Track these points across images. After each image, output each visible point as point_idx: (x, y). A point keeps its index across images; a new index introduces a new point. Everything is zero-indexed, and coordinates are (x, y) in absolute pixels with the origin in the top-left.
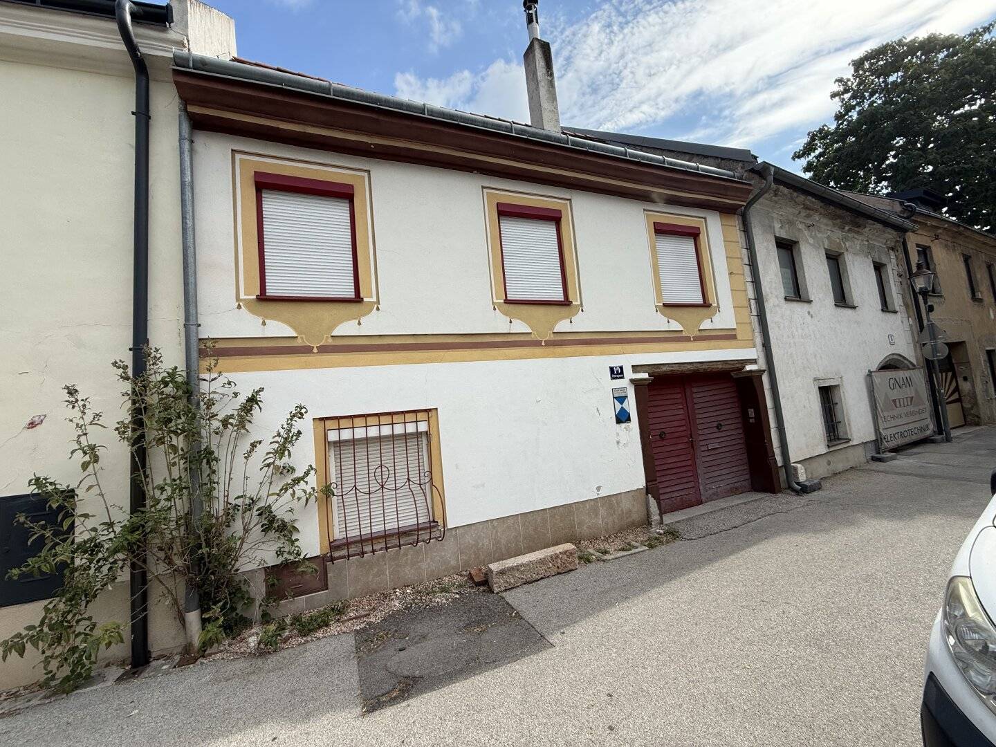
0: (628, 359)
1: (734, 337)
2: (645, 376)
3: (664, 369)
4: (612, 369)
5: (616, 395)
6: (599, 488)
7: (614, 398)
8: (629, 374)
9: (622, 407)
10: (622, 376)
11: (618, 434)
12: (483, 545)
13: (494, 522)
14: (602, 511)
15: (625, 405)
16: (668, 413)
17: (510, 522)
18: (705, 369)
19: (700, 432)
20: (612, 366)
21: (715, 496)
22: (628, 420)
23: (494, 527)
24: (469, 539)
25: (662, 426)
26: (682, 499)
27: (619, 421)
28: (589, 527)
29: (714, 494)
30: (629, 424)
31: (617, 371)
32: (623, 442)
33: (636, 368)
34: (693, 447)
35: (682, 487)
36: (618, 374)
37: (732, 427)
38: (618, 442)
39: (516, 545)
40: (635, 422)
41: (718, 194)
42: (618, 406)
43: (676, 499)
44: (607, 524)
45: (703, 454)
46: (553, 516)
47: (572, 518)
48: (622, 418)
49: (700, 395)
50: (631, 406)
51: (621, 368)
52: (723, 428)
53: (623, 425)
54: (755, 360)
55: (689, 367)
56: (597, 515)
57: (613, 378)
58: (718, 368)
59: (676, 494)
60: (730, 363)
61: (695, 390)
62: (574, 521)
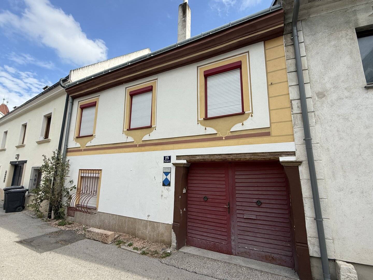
0: (174, 152)
1: (268, 134)
2: (185, 162)
3: (198, 158)
4: (165, 157)
5: (165, 171)
6: (149, 216)
7: (163, 172)
8: (174, 160)
9: (166, 178)
10: (169, 161)
11: (162, 192)
12: (106, 222)
13: (110, 215)
14: (149, 228)
15: (168, 177)
16: (211, 186)
17: (114, 217)
18: (232, 159)
19: (238, 203)
20: (165, 156)
21: (246, 255)
22: (169, 185)
23: (110, 217)
24: (102, 218)
25: (207, 193)
26: (215, 244)
27: (164, 185)
28: (142, 233)
29: (245, 252)
30: (169, 187)
31: (167, 159)
32: (164, 196)
33: (178, 157)
34: (229, 212)
35: (216, 236)
36: (167, 160)
37: (275, 206)
38: (162, 196)
39: (115, 227)
40: (172, 187)
41: (268, 26)
42: (165, 177)
43: (210, 243)
44: (150, 235)
45: (238, 220)
46: (129, 221)
47: (135, 225)
48: (166, 183)
49: (240, 177)
50: (172, 178)
51: (170, 157)
52: (263, 205)
53: (166, 187)
54: (295, 152)
55: (218, 157)
56: (146, 229)
57: (164, 162)
58: (246, 159)
59: (211, 239)
60: (260, 154)
61: (237, 173)
62: (136, 227)
